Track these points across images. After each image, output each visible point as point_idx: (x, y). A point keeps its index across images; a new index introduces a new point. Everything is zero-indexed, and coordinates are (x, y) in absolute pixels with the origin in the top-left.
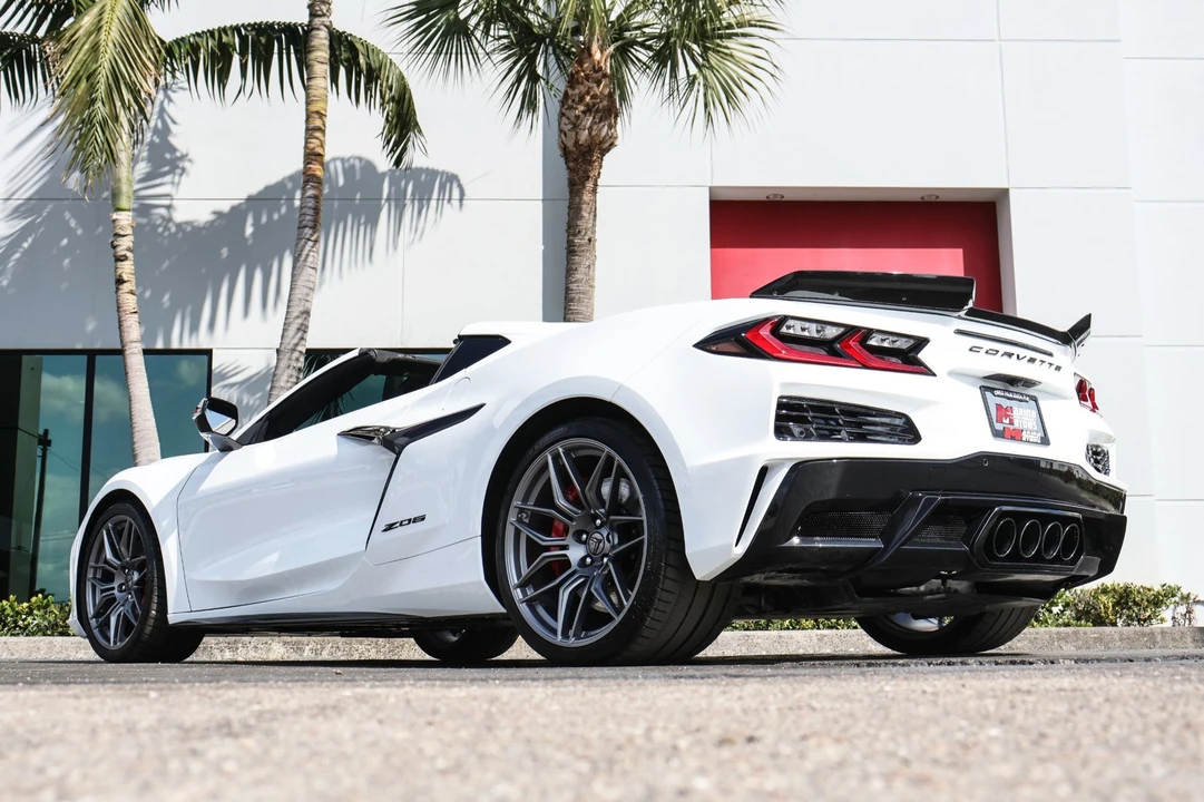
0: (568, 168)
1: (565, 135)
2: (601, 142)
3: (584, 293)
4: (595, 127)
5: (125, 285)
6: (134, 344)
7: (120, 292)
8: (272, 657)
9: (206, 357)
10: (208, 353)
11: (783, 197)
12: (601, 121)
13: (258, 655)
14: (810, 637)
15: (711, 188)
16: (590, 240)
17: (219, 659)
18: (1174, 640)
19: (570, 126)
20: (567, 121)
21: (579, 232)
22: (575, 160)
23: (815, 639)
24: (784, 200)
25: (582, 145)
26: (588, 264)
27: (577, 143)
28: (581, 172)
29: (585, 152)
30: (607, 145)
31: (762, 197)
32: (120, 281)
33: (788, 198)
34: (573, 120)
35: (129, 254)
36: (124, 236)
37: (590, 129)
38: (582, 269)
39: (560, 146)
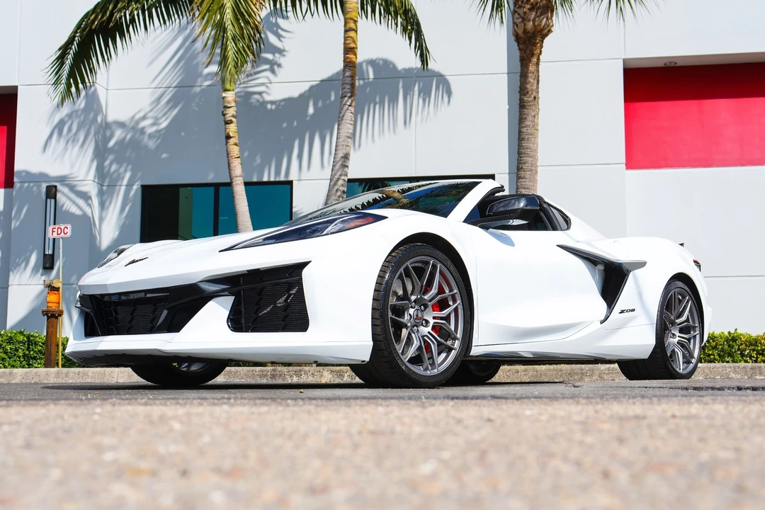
0: (520, 49)
1: (517, 26)
2: (542, 30)
3: (531, 134)
4: (537, 19)
5: (231, 139)
6: (239, 178)
7: (229, 144)
9: (288, 186)
10: (290, 183)
11: (676, 63)
12: (541, 15)
15: (623, 59)
16: (535, 98)
19: (520, 20)
20: (518, 16)
21: (528, 92)
22: (524, 43)
24: (677, 65)
25: (528, 32)
26: (533, 114)
27: (525, 31)
28: (528, 51)
29: (531, 37)
30: (546, 31)
31: (661, 64)
32: (228, 137)
33: (680, 63)
34: (522, 15)
35: (234, 119)
36: (230, 107)
37: (534, 21)
38: (530, 118)
39: (513, 34)
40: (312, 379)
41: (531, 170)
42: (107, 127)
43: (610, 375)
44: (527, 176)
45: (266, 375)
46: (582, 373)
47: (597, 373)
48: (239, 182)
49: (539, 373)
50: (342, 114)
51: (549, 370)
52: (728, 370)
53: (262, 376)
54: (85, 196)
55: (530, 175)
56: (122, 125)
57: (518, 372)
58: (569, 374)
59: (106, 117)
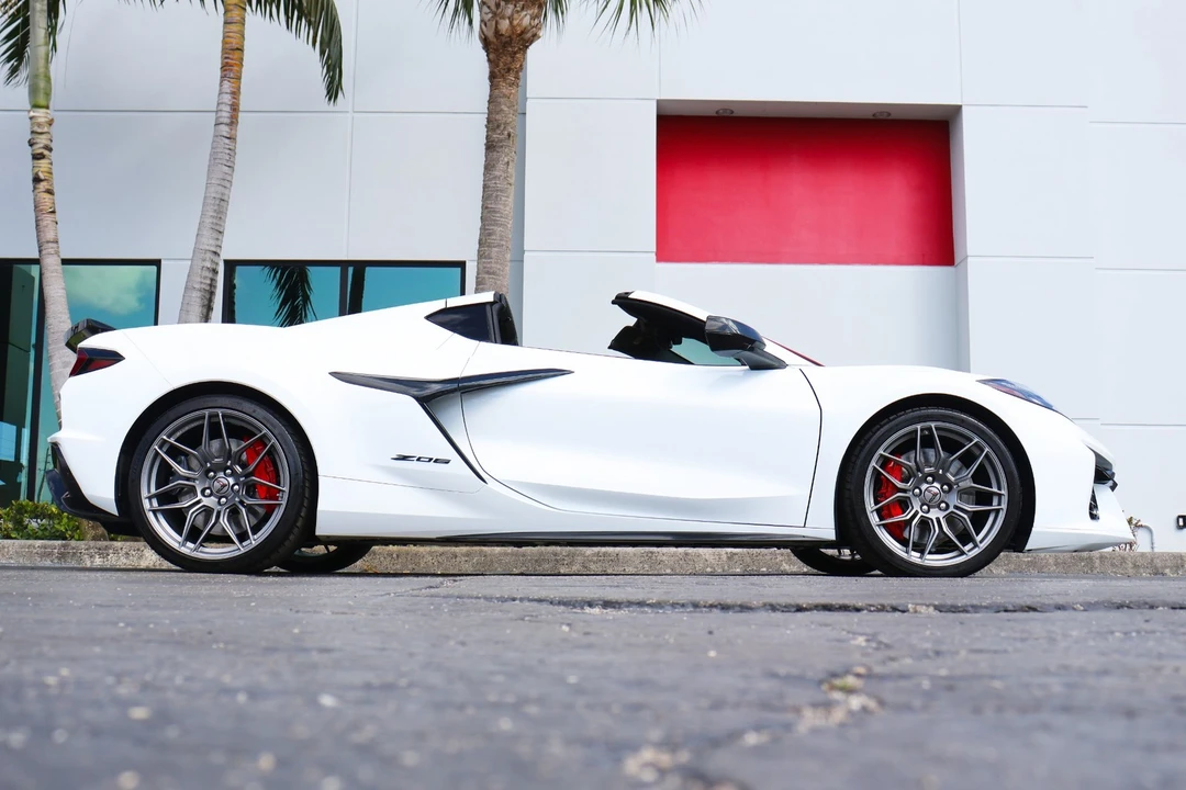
0: (489, 60)
1: (486, 25)
2: (522, 32)
3: (501, 191)
4: (516, 16)
5: (43, 184)
6: (51, 245)
7: (37, 190)
8: (143, 564)
9: (154, 268)
10: (157, 263)
11: (732, 112)
12: (523, 9)
13: (128, 562)
14: (719, 555)
15: (658, 101)
16: (509, 135)
17: (89, 565)
18: (1113, 565)
19: (490, 15)
20: (488, 11)
21: (498, 126)
22: (496, 50)
23: (724, 557)
24: (734, 115)
25: (502, 35)
26: (506, 160)
27: (497, 33)
28: (501, 64)
29: (506, 42)
30: (529, 35)
31: (711, 112)
32: (38, 180)
33: (738, 113)
34: (493, 8)
35: (46, 152)
36: (42, 133)
37: (511, 19)
38: (501, 166)
39: (480, 37)
40: (125, 561)
41: (499, 246)
43: (600, 564)
44: (493, 255)
45: (50, 554)
46: (556, 560)
47: (580, 559)
48: (52, 251)
49: (489, 559)
50: (215, 150)
51: (506, 554)
52: (780, 558)
53: (44, 555)
55: (497, 252)
57: (456, 557)
58: (536, 561)
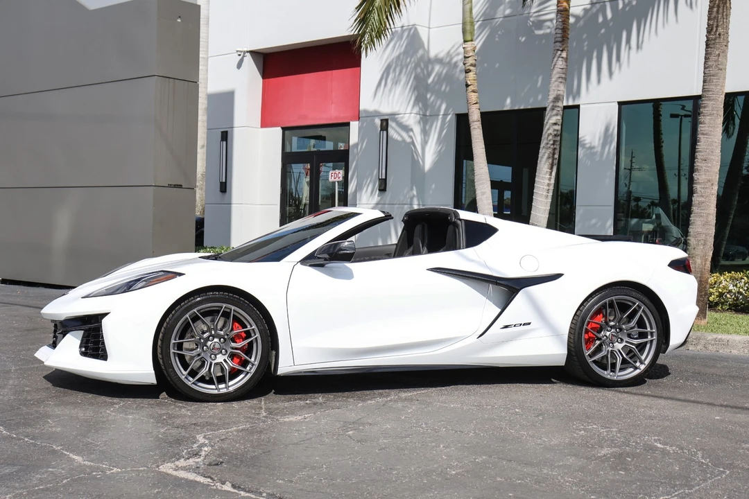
5: (470, 87)
6: (475, 123)
10: (576, 107)
26: (717, 53)
32: (467, 86)
35: (471, 68)
36: (468, 57)
42: (429, 62)
48: (476, 127)
50: (554, 64)
54: (407, 129)
56: (439, 61)
59: (428, 52)
